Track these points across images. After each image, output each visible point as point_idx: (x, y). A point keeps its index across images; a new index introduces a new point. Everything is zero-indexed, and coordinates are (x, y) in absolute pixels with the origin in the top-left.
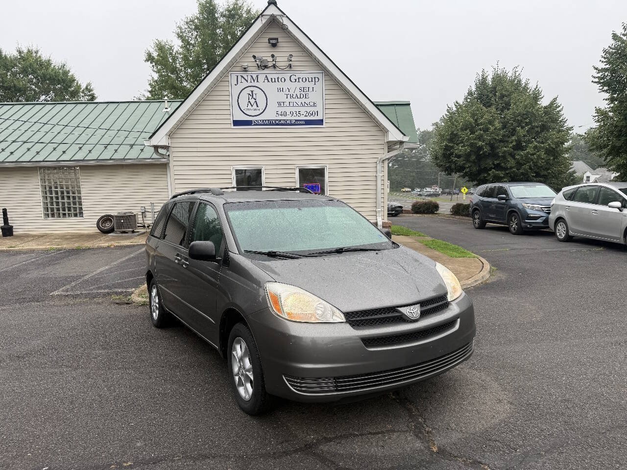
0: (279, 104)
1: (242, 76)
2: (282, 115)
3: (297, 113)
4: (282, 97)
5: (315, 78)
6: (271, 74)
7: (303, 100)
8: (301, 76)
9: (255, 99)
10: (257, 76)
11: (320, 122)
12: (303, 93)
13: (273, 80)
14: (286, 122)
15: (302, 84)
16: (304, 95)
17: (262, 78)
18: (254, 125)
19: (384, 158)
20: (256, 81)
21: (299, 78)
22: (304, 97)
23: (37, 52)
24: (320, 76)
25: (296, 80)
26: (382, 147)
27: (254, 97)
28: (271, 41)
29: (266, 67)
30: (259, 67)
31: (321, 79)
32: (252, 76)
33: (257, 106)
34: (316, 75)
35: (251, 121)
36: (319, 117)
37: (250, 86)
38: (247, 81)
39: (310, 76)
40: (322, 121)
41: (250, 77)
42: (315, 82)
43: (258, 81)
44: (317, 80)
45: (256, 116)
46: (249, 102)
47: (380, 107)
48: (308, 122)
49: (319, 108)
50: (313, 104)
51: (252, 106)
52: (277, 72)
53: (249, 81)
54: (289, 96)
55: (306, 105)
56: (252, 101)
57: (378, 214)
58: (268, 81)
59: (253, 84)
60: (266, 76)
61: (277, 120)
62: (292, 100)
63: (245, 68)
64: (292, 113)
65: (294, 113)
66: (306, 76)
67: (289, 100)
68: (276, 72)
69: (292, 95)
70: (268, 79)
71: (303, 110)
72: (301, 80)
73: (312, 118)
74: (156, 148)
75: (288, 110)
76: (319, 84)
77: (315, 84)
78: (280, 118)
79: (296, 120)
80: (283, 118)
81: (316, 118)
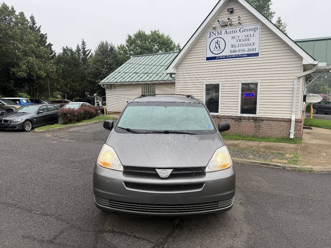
0: (232, 46)
1: (213, 33)
2: (233, 52)
3: (243, 50)
4: (234, 42)
5: (255, 28)
6: (229, 29)
7: (247, 42)
8: (247, 28)
9: (219, 45)
10: (221, 32)
11: (257, 55)
12: (247, 38)
13: (230, 33)
14: (236, 56)
15: (246, 33)
16: (248, 39)
17: (223, 32)
18: (217, 59)
19: (300, 76)
20: (220, 34)
21: (245, 30)
22: (248, 40)
23: (158, 31)
24: (258, 27)
25: (243, 31)
26: (299, 68)
27: (219, 43)
28: (229, 10)
29: (226, 26)
30: (222, 26)
31: (259, 29)
32: (218, 32)
33: (220, 48)
34: (256, 27)
35: (216, 57)
36: (257, 52)
37: (217, 38)
38: (215, 35)
39: (252, 27)
40: (258, 53)
41: (217, 32)
42: (255, 30)
43: (221, 34)
44: (256, 29)
45: (218, 54)
46: (216, 46)
47: (297, 43)
48: (249, 55)
49: (256, 46)
50: (253, 44)
51: (217, 49)
52: (233, 28)
53: (216, 34)
54: (238, 41)
55: (248, 45)
56: (217, 46)
57: (293, 113)
58: (227, 34)
59: (219, 36)
60: (226, 31)
61: (230, 55)
62: (240, 43)
63: (214, 28)
64: (239, 51)
65: (241, 50)
66: (250, 27)
67: (238, 43)
68: (231, 28)
69: (240, 40)
70: (227, 33)
71: (246, 48)
72: (246, 30)
73: (252, 52)
74: (171, 74)
75: (237, 49)
76: (257, 32)
77: (255, 32)
78: (232, 54)
79: (241, 54)
80: (234, 54)
81: (254, 52)
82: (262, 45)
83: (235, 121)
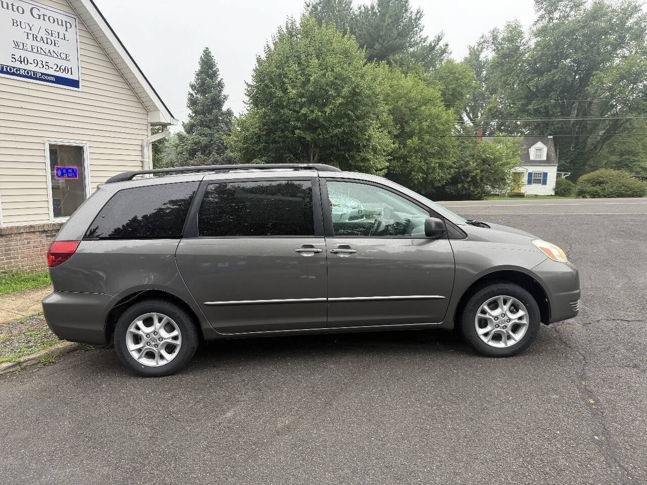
0: (16, 44)
2: (21, 62)
3: (44, 64)
4: (20, 35)
5: (66, 22)
7: (52, 48)
8: (48, 13)
11: (75, 84)
12: (51, 38)
13: (5, 6)
14: (28, 73)
15: (48, 25)
16: (53, 41)
21: (44, 15)
22: (53, 43)
24: (73, 22)
25: (39, 17)
26: (145, 127)
31: (73, 26)
34: (67, 19)
36: (74, 77)
39: (59, 17)
40: (78, 82)
42: (66, 27)
44: (68, 25)
48: (59, 80)
49: (73, 64)
50: (64, 56)
54: (30, 37)
55: (56, 56)
61: (14, 68)
62: (35, 43)
64: (36, 63)
65: (39, 63)
66: (55, 15)
67: (31, 42)
69: (35, 36)
71: (52, 62)
72: (46, 18)
73: (64, 75)
75: (31, 57)
76: (72, 32)
77: (66, 30)
78: (17, 65)
79: (42, 74)
80: (23, 66)
81: (68, 76)
82: (84, 65)
83: (47, 236)
